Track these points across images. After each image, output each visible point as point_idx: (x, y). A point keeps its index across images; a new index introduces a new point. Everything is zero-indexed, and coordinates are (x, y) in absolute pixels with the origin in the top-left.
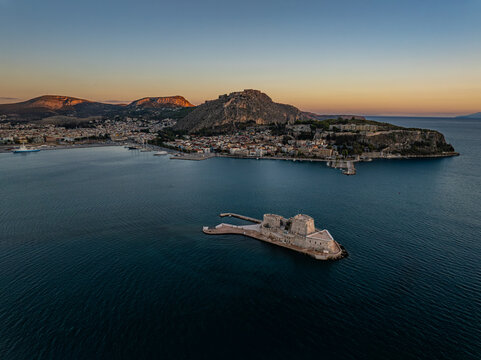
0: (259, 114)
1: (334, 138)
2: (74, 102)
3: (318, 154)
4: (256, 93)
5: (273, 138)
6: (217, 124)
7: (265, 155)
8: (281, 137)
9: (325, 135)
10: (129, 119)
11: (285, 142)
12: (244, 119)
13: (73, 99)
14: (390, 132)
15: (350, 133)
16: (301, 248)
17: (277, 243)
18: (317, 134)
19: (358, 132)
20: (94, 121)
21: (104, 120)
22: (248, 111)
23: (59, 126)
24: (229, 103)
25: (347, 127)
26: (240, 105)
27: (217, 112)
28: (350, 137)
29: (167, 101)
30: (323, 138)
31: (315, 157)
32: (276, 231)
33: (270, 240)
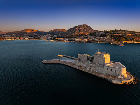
0: (87, 32)
1: (114, 36)
2: (34, 31)
3: (107, 41)
4: (87, 25)
5: (91, 37)
6: (73, 35)
7: (88, 41)
8: (94, 37)
9: (110, 35)
10: (48, 35)
11: (95, 38)
12: (82, 33)
13: (34, 30)
14: (135, 34)
15: (119, 34)
16: (100, 74)
17: (84, 70)
18: (107, 35)
19: (123, 34)
20: (38, 35)
21: (41, 35)
22: (84, 30)
23: (27, 36)
24: (77, 28)
25: (118, 32)
26: (81, 29)
27: (73, 31)
28: (120, 36)
29: (60, 30)
30: (109, 36)
31: (106, 42)
32: (84, 62)
33: (79, 68)
